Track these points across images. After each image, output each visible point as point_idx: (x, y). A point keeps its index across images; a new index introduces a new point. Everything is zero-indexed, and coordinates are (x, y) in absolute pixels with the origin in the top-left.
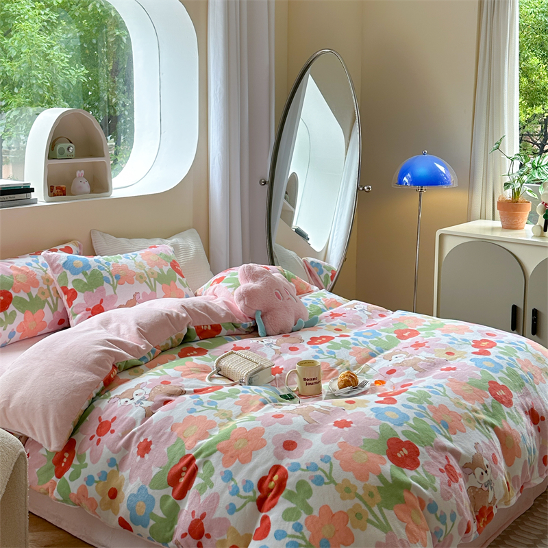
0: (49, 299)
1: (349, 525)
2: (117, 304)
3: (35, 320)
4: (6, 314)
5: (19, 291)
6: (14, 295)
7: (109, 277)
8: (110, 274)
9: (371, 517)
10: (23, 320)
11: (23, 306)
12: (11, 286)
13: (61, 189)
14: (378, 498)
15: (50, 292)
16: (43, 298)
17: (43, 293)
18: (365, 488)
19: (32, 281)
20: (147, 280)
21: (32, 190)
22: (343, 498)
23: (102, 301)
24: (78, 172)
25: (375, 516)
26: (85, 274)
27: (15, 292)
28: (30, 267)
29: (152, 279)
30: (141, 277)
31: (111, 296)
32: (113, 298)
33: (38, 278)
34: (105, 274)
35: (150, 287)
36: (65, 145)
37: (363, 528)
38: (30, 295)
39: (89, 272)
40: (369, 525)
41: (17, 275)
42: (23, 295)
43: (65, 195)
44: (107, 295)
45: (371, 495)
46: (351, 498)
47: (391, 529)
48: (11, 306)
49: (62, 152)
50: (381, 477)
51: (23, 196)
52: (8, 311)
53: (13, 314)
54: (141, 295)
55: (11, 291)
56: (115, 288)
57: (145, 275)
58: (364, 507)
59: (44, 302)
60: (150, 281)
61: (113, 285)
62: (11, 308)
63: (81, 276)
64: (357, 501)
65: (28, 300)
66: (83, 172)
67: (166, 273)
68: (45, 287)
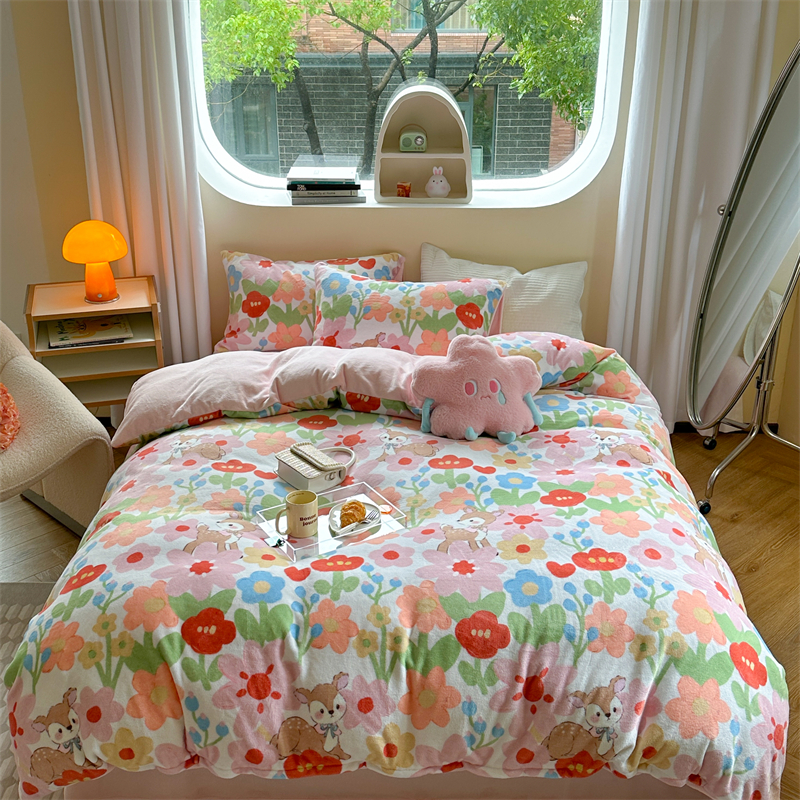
0: (311, 316)
1: (76, 654)
2: (352, 342)
3: (290, 333)
4: (258, 320)
5: (278, 300)
6: (272, 302)
7: (358, 307)
8: (361, 304)
9: (103, 663)
10: (275, 331)
11: (278, 316)
12: (273, 291)
13: (404, 188)
14: (127, 652)
15: (314, 308)
16: (302, 312)
17: (305, 308)
18: (122, 634)
19: (298, 291)
20: (405, 322)
21: (358, 187)
22: (94, 629)
23: (337, 333)
24: (435, 168)
25: (109, 665)
26: (335, 299)
27: (274, 299)
28: (304, 276)
29: (412, 322)
30: (397, 315)
31: (348, 330)
32: (352, 332)
33: (306, 290)
34: (356, 303)
35: (405, 331)
36: (412, 135)
37: (87, 667)
38: (289, 307)
39: (339, 297)
40: (94, 669)
41: (285, 282)
42: (282, 305)
43: (408, 196)
44: (345, 328)
45: (122, 644)
46: (100, 635)
47: (114, 687)
48: (265, 313)
49: (407, 142)
50: (149, 635)
51: (347, 192)
52: (261, 318)
53: (265, 322)
54: (386, 337)
55: (270, 298)
56: (357, 322)
57: (406, 314)
58: (104, 650)
59: (303, 318)
60: (408, 323)
61: (356, 318)
62: (265, 315)
63: (330, 300)
64: (103, 640)
65: (285, 311)
66: (441, 168)
67: (439, 318)
68: (310, 301)
